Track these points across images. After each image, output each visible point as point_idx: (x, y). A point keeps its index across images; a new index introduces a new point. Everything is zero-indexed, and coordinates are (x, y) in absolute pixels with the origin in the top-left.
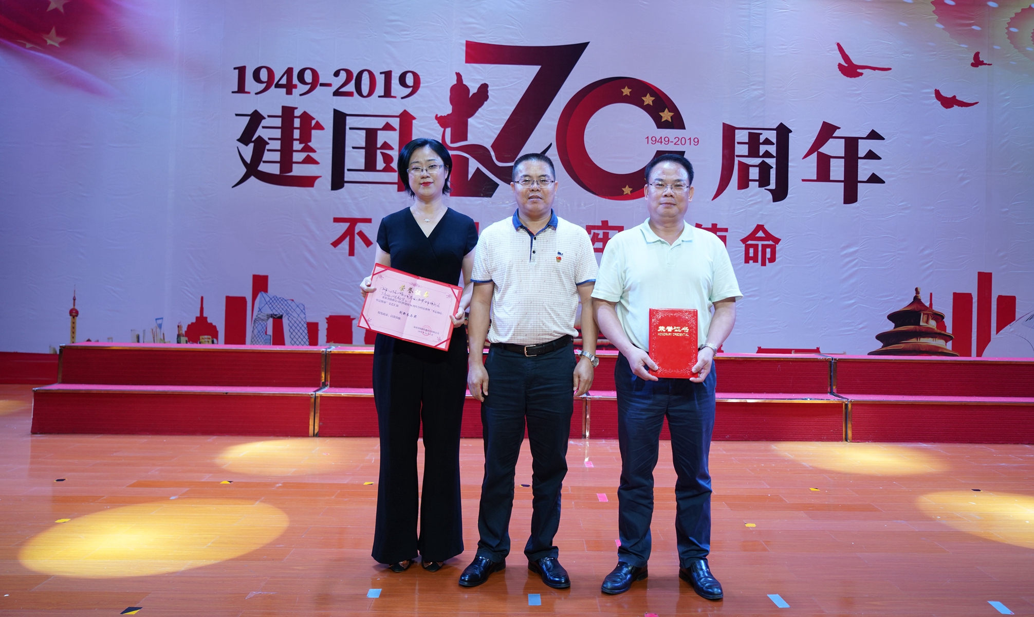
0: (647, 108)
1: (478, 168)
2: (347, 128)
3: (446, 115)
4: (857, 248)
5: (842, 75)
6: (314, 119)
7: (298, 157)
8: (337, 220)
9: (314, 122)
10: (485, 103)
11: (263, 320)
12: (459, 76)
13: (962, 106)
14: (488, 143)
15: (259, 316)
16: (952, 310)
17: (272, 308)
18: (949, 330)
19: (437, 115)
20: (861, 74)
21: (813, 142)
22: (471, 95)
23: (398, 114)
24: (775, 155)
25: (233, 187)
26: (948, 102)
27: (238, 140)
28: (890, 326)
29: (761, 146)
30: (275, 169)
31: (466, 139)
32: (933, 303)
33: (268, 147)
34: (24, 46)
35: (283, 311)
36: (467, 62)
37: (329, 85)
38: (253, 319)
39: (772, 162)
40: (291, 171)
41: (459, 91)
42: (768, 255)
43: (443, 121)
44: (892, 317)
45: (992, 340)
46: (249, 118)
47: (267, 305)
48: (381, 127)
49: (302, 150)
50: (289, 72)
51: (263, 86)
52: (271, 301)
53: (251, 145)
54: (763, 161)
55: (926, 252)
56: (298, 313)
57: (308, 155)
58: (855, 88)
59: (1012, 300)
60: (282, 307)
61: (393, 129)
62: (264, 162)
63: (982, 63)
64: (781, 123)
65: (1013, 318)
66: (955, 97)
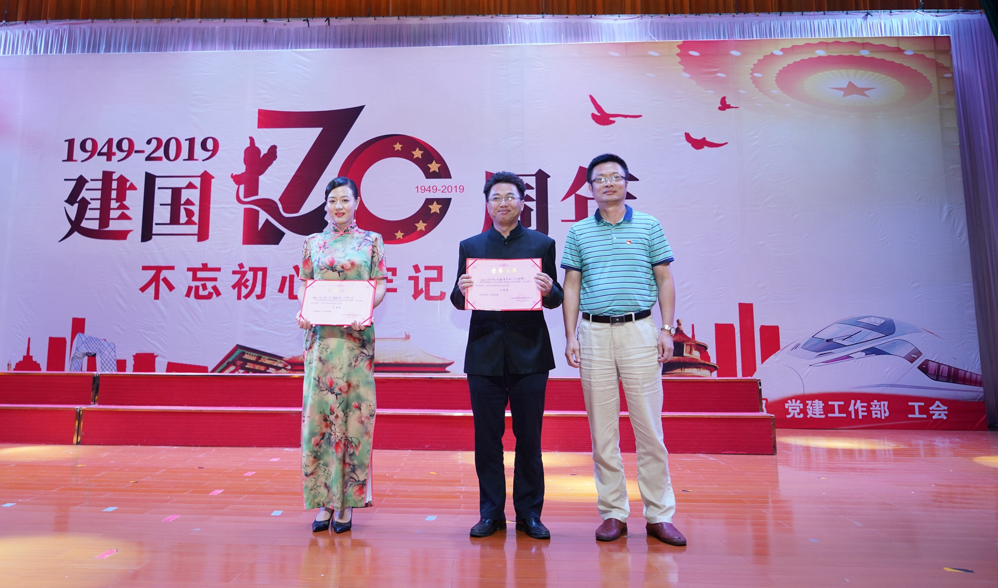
0: (416, 161)
1: (267, 220)
2: (156, 187)
3: (240, 173)
5: (596, 123)
6: (128, 181)
7: (114, 214)
8: (145, 268)
9: (128, 184)
10: (274, 162)
11: (79, 358)
12: (252, 139)
13: (712, 147)
14: (276, 197)
15: (76, 354)
16: (714, 341)
17: (87, 347)
18: (713, 361)
19: (232, 174)
20: (614, 122)
21: (571, 185)
22: (262, 155)
23: (199, 175)
24: (535, 198)
25: (59, 241)
26: (699, 144)
27: (66, 201)
30: (94, 225)
31: (257, 194)
32: (695, 333)
33: (90, 206)
35: (96, 350)
36: (259, 127)
37: (143, 152)
38: (71, 357)
39: (532, 205)
40: (108, 226)
41: (252, 152)
43: (237, 179)
45: (757, 369)
46: (75, 182)
47: (83, 345)
48: (185, 186)
49: (118, 208)
50: (110, 142)
51: (88, 154)
52: (87, 341)
53: (76, 205)
55: (686, 285)
56: (110, 351)
57: (123, 213)
58: (607, 135)
59: (775, 329)
60: (96, 346)
61: (195, 187)
62: (86, 219)
63: (729, 107)
64: (540, 170)
65: (777, 348)
66: (704, 138)
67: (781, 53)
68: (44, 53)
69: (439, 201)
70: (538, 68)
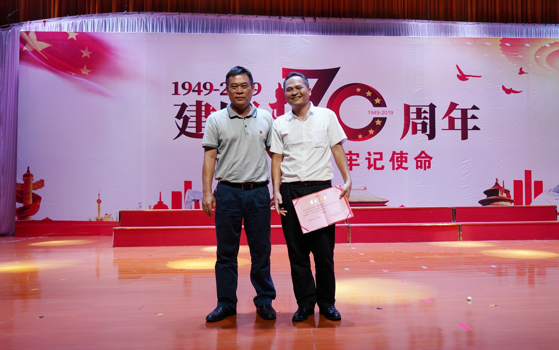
0: (368, 98)
3: (274, 103)
4: (468, 161)
5: (459, 80)
6: (211, 106)
9: (211, 108)
11: (190, 202)
12: (279, 84)
13: (515, 93)
15: (188, 200)
16: (513, 188)
17: (194, 196)
18: (512, 198)
19: (270, 103)
20: (468, 79)
21: (446, 111)
24: (429, 118)
25: (174, 139)
26: (509, 91)
27: (176, 117)
28: (485, 197)
29: (422, 114)
30: (194, 131)
32: (504, 185)
33: (190, 120)
34: (71, 74)
35: (199, 198)
37: (218, 90)
38: (185, 202)
39: (427, 121)
40: (201, 131)
41: (280, 92)
42: (427, 165)
43: (272, 106)
44: (485, 192)
45: (532, 202)
46: (180, 106)
47: (191, 195)
50: (199, 84)
51: (187, 91)
52: (193, 193)
53: (182, 119)
54: (423, 121)
55: (501, 162)
58: (465, 86)
59: (541, 182)
60: (199, 196)
62: (188, 127)
63: (523, 73)
65: (541, 191)
66: (511, 89)
67: (549, 46)
68: (152, 32)
69: (380, 119)
70: (430, 50)
